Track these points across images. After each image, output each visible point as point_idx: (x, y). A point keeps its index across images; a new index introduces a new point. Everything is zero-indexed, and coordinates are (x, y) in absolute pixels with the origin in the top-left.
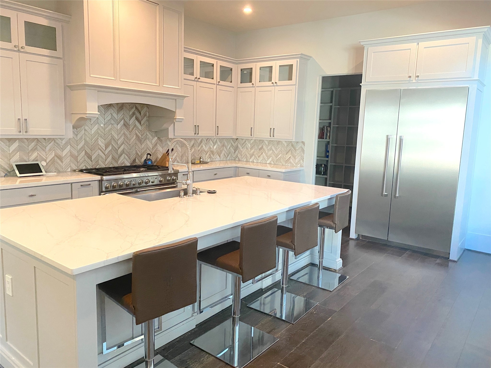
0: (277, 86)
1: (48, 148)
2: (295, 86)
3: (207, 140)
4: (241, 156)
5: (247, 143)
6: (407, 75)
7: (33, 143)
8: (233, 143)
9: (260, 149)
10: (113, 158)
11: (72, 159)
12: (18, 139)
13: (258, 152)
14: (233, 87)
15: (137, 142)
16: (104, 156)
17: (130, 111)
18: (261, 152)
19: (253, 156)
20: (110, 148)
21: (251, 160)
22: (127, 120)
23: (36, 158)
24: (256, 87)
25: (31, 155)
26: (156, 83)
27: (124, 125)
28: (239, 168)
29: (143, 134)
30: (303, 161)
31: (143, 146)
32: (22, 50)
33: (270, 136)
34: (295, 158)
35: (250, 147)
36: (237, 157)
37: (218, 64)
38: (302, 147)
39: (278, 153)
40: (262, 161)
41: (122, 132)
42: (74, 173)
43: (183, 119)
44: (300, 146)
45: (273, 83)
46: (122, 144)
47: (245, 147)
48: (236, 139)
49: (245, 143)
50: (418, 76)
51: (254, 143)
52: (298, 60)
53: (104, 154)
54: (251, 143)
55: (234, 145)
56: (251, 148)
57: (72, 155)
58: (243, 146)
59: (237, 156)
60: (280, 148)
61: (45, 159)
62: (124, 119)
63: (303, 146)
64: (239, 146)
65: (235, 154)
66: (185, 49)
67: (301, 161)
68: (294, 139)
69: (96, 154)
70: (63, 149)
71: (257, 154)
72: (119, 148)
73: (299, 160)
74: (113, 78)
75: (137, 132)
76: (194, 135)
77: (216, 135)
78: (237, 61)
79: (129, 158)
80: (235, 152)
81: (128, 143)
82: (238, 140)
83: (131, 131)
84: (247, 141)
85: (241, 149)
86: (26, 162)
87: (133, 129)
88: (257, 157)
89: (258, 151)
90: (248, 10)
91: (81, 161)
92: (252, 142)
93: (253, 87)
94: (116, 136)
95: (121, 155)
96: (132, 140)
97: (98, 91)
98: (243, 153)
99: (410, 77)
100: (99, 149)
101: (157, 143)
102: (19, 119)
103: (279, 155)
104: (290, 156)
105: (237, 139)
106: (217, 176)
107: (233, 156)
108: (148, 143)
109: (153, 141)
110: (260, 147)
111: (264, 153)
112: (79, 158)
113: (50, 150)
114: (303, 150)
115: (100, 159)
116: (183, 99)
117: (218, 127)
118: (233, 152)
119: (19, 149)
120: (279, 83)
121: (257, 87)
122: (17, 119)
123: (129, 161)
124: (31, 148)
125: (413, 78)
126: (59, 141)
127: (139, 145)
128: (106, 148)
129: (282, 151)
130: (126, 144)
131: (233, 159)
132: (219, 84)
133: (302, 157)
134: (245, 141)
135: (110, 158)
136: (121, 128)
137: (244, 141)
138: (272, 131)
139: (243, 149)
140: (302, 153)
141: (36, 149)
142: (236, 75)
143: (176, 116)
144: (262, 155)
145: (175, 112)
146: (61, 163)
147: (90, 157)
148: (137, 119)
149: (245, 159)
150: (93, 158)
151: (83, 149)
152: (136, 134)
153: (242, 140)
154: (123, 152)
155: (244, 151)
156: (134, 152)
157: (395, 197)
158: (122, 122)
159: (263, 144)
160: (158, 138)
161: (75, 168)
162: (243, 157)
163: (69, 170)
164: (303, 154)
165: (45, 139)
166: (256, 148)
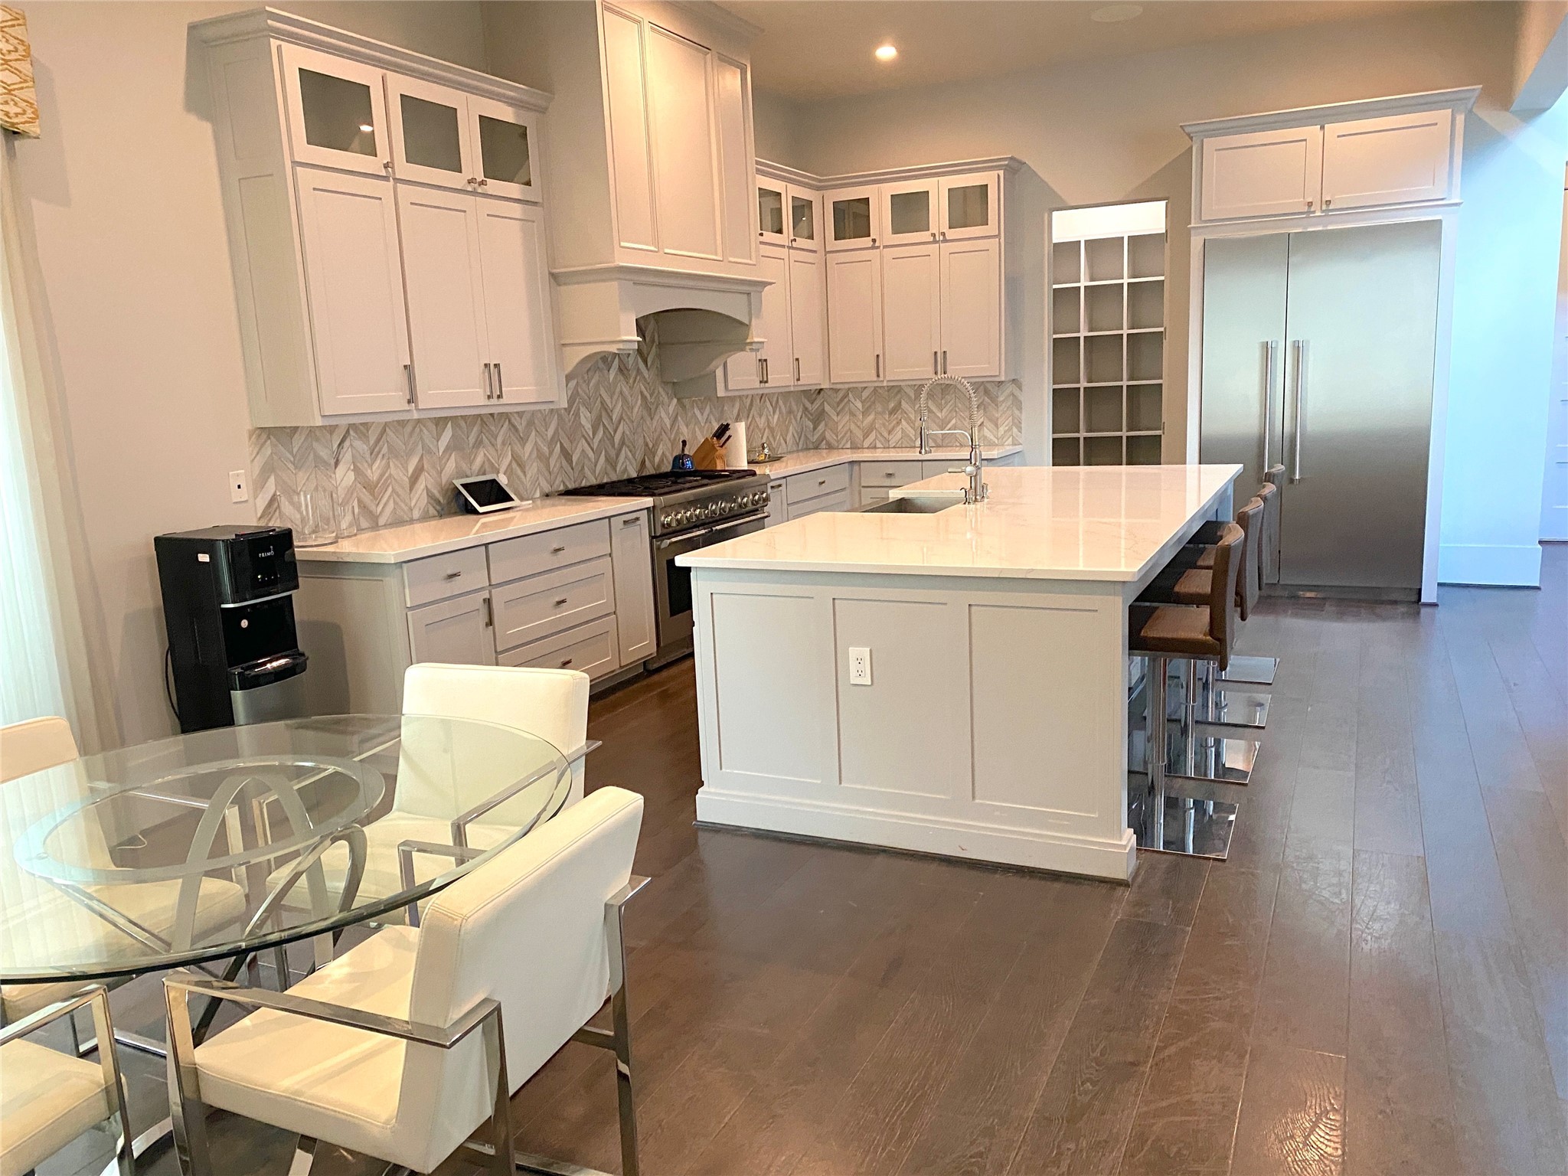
0: (945, 241)
1: (500, 439)
2: (997, 239)
4: (837, 437)
5: (853, 400)
6: (1302, 200)
7: (475, 429)
8: (808, 405)
9: (892, 412)
10: (608, 459)
11: (541, 466)
12: (451, 418)
13: (885, 419)
14: (815, 252)
15: (645, 414)
16: (592, 455)
18: (897, 418)
19: (872, 431)
20: (601, 432)
21: (866, 444)
23: (482, 466)
24: (882, 247)
25: (475, 457)
26: (716, 255)
28: (862, 464)
29: (653, 391)
30: (1020, 430)
31: (654, 423)
32: (481, 190)
33: (936, 373)
34: (997, 426)
35: (861, 408)
36: (822, 441)
37: (790, 192)
38: (1013, 394)
39: (946, 417)
40: (902, 443)
42: (548, 501)
43: (763, 342)
44: (1008, 391)
45: (934, 235)
46: (619, 420)
47: (847, 409)
48: (817, 391)
49: (846, 400)
50: (1328, 202)
51: (873, 398)
52: (1001, 173)
53: (593, 450)
54: (863, 398)
55: (813, 408)
56: (865, 413)
57: (540, 456)
58: (838, 410)
59: (823, 438)
60: (952, 401)
61: (496, 468)
63: (1017, 392)
64: (827, 408)
65: (815, 432)
66: (759, 167)
67: (1015, 430)
68: (1003, 373)
69: (579, 449)
70: (524, 441)
71: (884, 425)
72: (616, 432)
73: (1007, 428)
74: (652, 248)
75: (642, 387)
77: (796, 382)
78: (820, 181)
79: (634, 456)
80: (815, 429)
81: (629, 419)
82: (822, 393)
83: (633, 386)
84: (850, 395)
85: (835, 418)
86: (467, 477)
88: (886, 434)
89: (887, 417)
90: (886, 53)
91: (555, 469)
92: (865, 394)
93: (873, 248)
94: (609, 401)
95: (620, 449)
96: (636, 410)
97: (634, 283)
98: (840, 428)
99: (1310, 204)
100: (583, 436)
101: (676, 417)
102: (486, 364)
103: (949, 422)
104: (982, 420)
105: (821, 389)
107: (811, 439)
108: (663, 414)
109: (671, 409)
110: (892, 405)
111: (905, 420)
112: (552, 462)
113: (505, 445)
114: (1018, 404)
115: (586, 461)
116: (759, 289)
117: (797, 359)
118: (809, 428)
119: (454, 446)
120: (952, 234)
121: (885, 247)
122: (483, 367)
123: (635, 464)
124: (474, 440)
125: (1315, 207)
126: (516, 421)
127: (647, 422)
128: (594, 433)
129: (957, 410)
131: (811, 446)
132: (794, 246)
133: (1016, 421)
134: (846, 396)
135: (602, 459)
136: (615, 378)
137: (841, 394)
138: (940, 360)
139: (839, 417)
140: (1014, 408)
141: (481, 442)
142: (824, 219)
143: (750, 337)
144: (900, 426)
145: (747, 326)
146: (523, 477)
147: (570, 459)
149: (849, 442)
150: (575, 460)
151: (556, 438)
152: (642, 393)
153: (836, 393)
154: (623, 443)
155: (843, 422)
156: (641, 441)
157: (1292, 481)
159: (899, 396)
160: (678, 400)
161: (547, 489)
162: (843, 437)
163: (538, 495)
164: (1017, 412)
166: (880, 409)
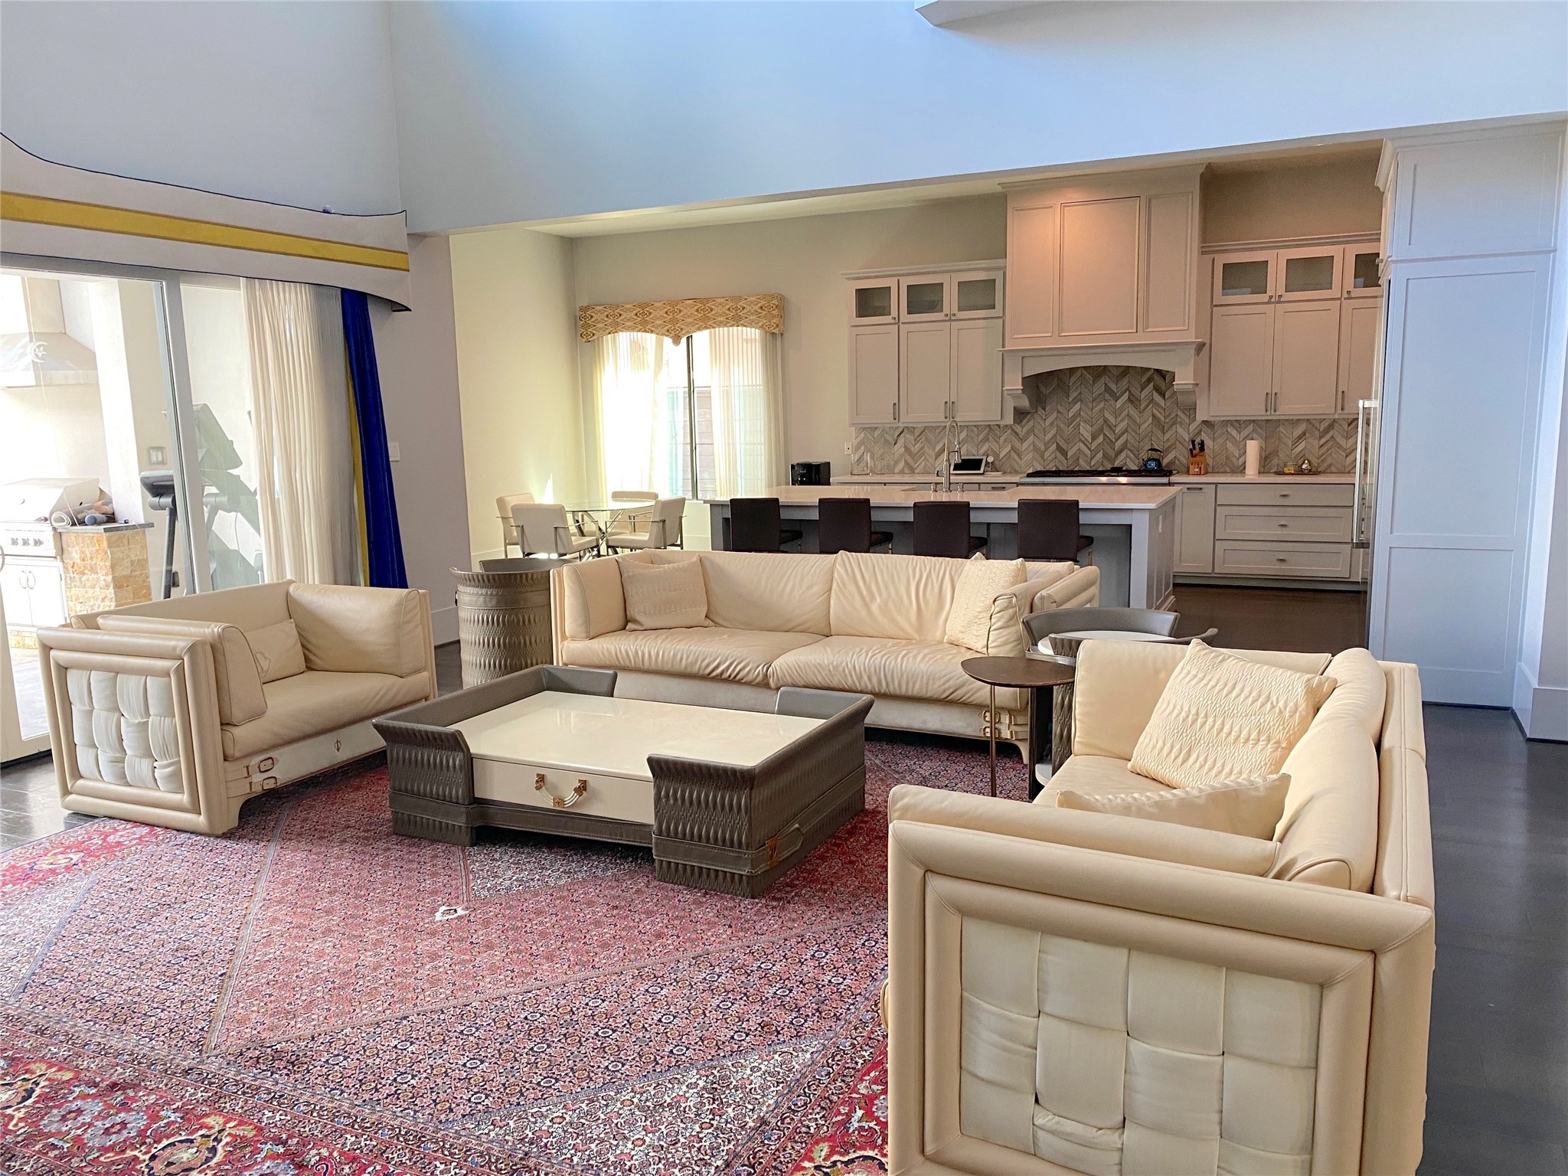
1: (1002, 439)
3: (1349, 425)
10: (1105, 456)
11: (1037, 456)
15: (1155, 429)
16: (1088, 452)
17: (1142, 376)
20: (1101, 439)
22: (1136, 392)
26: (1130, 329)
27: (1129, 400)
29: (1170, 414)
31: (1167, 436)
32: (953, 318)
41: (1126, 412)
46: (1123, 434)
53: (1090, 449)
57: (1036, 449)
62: (1130, 392)
69: (1075, 449)
70: (1022, 440)
72: (1117, 440)
74: (1047, 335)
75: (1155, 411)
76: (1264, 413)
77: (1340, 411)
79: (1137, 457)
81: (1135, 432)
83: (1144, 410)
87: (1146, 408)
94: (1112, 419)
95: (1120, 452)
96: (1144, 427)
97: (1023, 357)
100: (1080, 440)
101: (1201, 431)
102: (946, 403)
106: (1287, 501)
108: (1180, 430)
112: (1047, 454)
113: (1005, 441)
122: (942, 402)
123: (1137, 461)
127: (1160, 435)
128: (1094, 438)
130: (1133, 434)
135: (1100, 455)
141: (988, 439)
143: (1175, 380)
145: (1174, 373)
146: (1019, 461)
147: (1064, 453)
148: (1157, 389)
150: (1070, 454)
151: (1054, 440)
152: (1154, 416)
154: (1125, 446)
158: (1126, 396)
165: (999, 426)
